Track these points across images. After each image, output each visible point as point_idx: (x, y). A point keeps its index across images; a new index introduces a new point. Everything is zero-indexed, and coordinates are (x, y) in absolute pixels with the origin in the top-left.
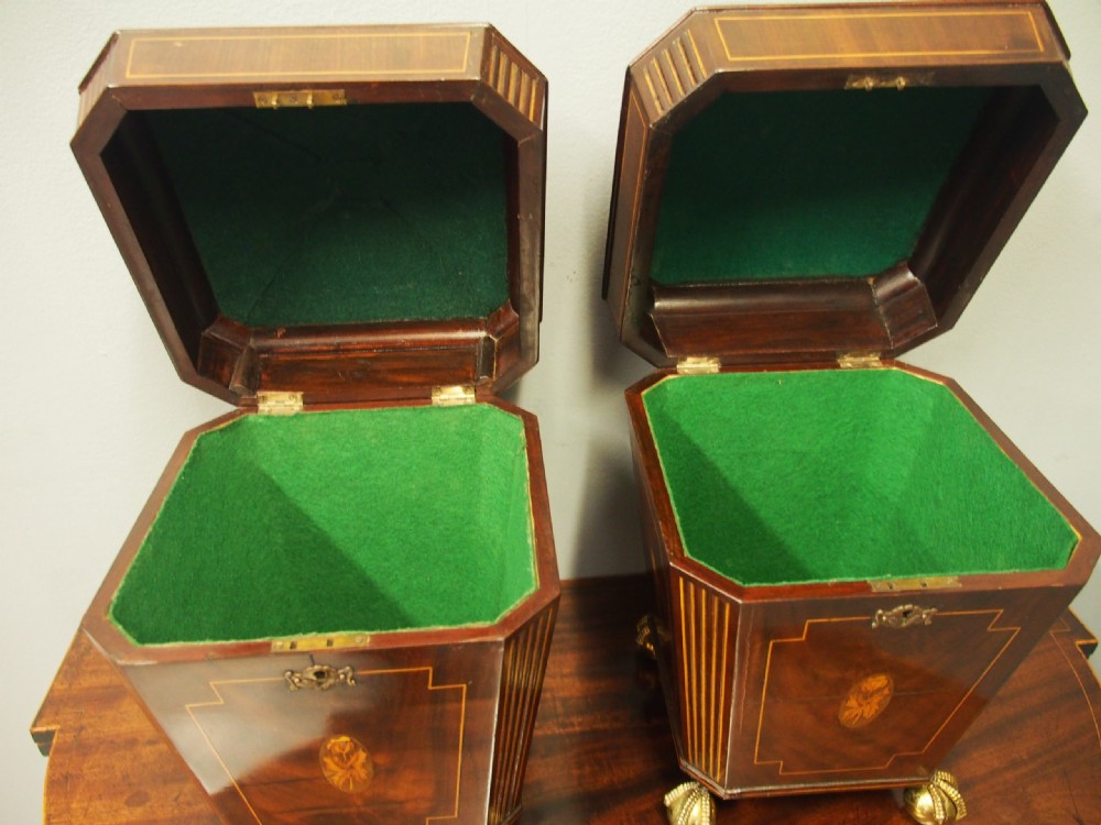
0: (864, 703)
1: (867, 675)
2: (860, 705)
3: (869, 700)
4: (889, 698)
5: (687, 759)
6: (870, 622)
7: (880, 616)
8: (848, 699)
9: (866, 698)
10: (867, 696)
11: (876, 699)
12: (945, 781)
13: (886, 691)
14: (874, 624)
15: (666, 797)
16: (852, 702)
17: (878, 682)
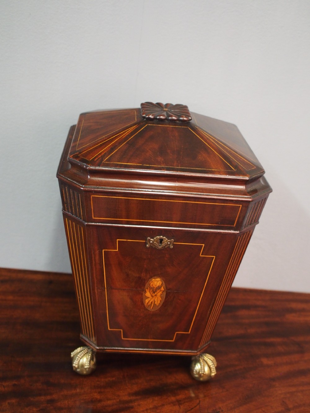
0: (153, 295)
1: (151, 277)
2: (152, 296)
3: (156, 293)
4: (165, 293)
5: (82, 333)
6: (146, 243)
7: (149, 240)
8: (145, 292)
9: (154, 293)
10: (154, 290)
11: (159, 293)
12: (210, 359)
13: (162, 289)
14: (147, 245)
15: (72, 353)
16: (148, 294)
17: (157, 282)
